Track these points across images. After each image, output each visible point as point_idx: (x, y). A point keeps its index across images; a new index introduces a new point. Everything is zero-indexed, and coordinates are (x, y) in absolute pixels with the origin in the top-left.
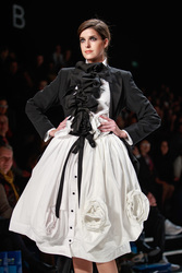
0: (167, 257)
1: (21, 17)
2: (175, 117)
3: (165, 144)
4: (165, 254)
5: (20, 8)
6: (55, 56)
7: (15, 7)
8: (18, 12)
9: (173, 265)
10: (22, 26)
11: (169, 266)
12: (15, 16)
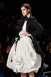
0: (45, 74)
1: (3, 6)
2: (46, 34)
3: (44, 42)
4: (44, 73)
5: (2, 3)
6: (13, 17)
7: (1, 3)
8: (2, 4)
9: (46, 76)
10: (3, 8)
11: (45, 76)
12: (1, 5)
